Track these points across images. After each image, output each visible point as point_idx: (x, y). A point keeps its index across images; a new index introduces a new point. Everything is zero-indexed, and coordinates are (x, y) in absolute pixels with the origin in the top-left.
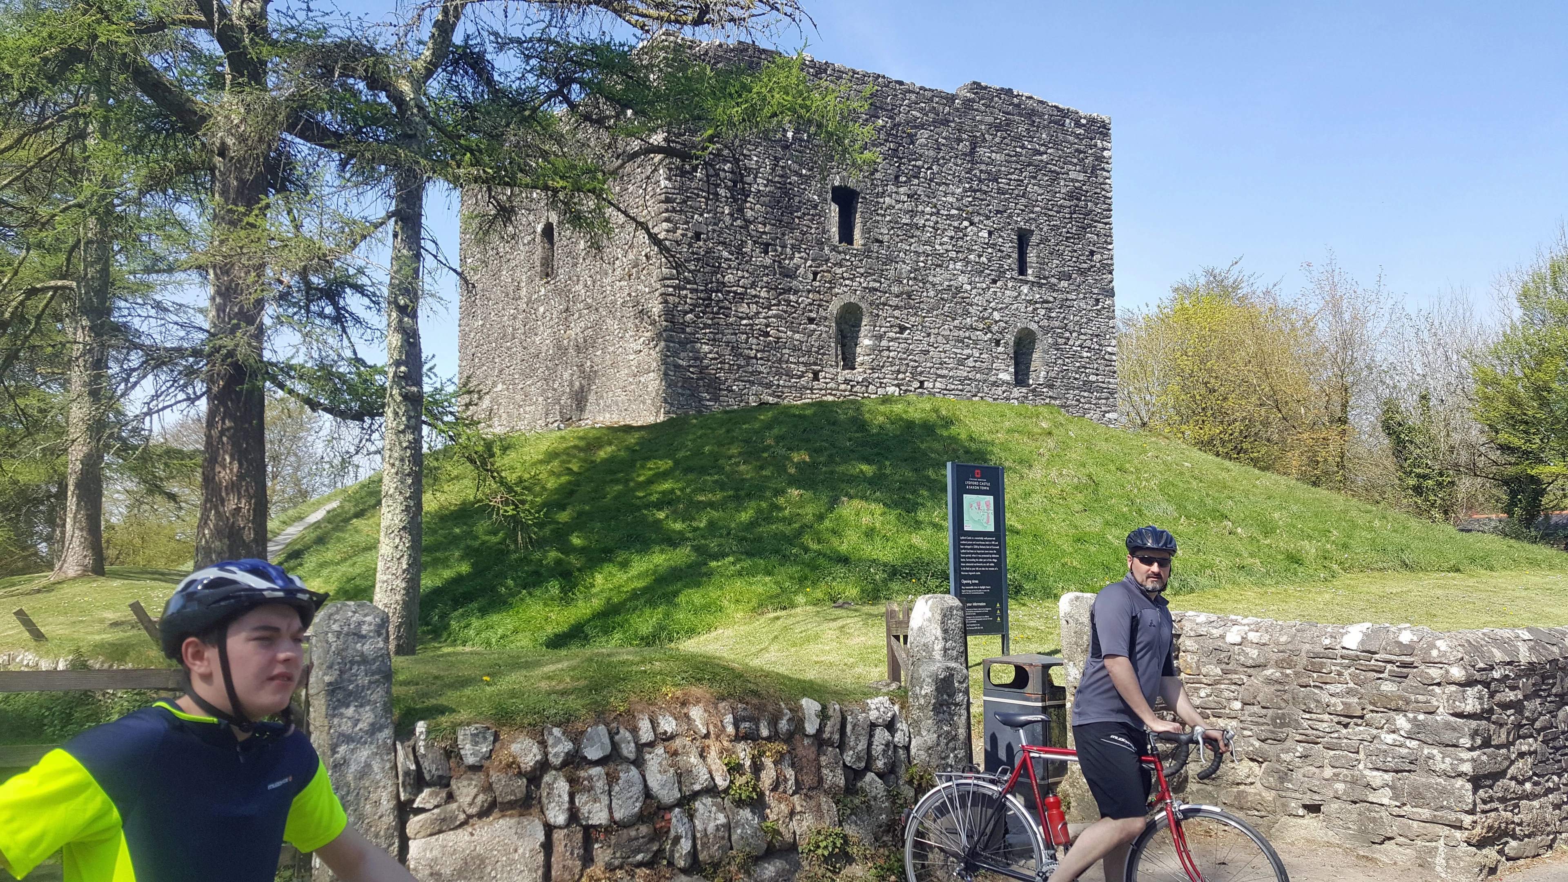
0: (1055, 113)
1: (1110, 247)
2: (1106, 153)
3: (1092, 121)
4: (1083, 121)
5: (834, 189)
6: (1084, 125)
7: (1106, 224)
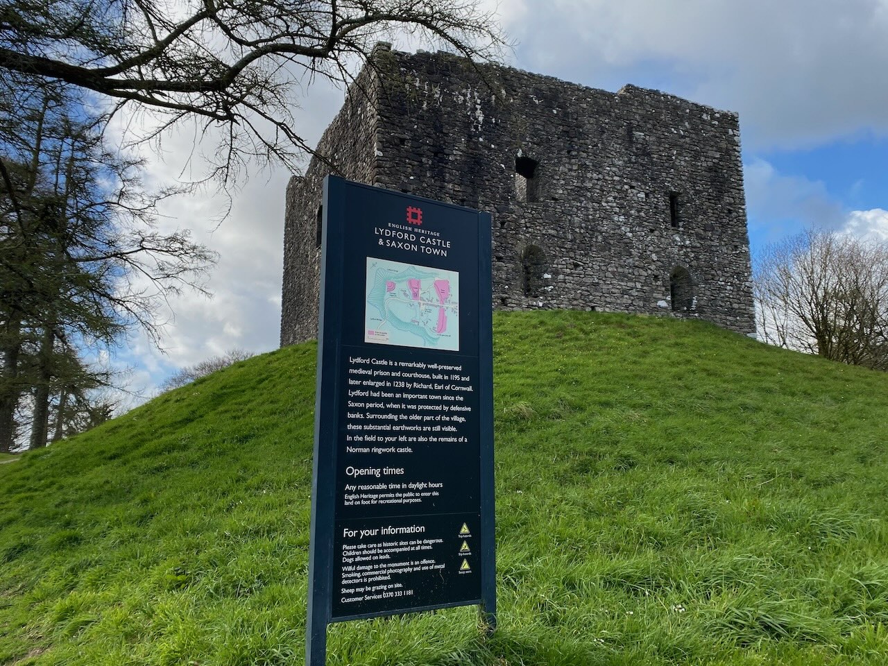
0: (695, 109)
1: (743, 207)
2: (736, 138)
3: (724, 116)
4: (717, 115)
5: (518, 159)
6: (718, 118)
7: (738, 190)
